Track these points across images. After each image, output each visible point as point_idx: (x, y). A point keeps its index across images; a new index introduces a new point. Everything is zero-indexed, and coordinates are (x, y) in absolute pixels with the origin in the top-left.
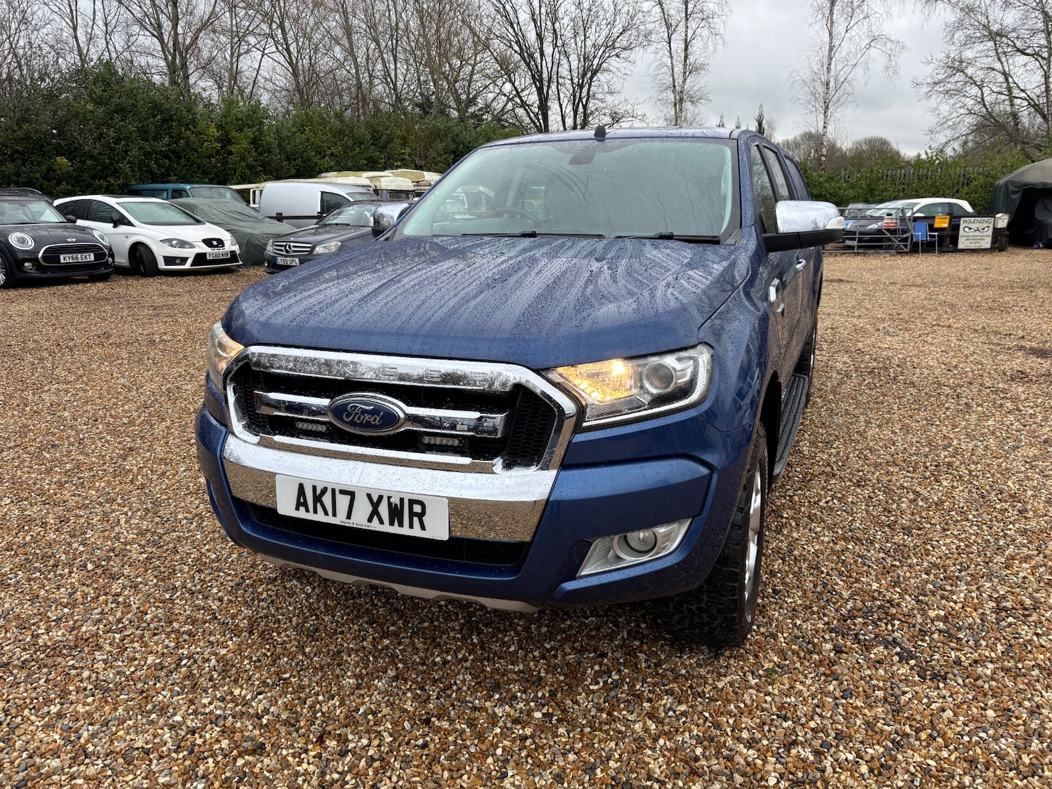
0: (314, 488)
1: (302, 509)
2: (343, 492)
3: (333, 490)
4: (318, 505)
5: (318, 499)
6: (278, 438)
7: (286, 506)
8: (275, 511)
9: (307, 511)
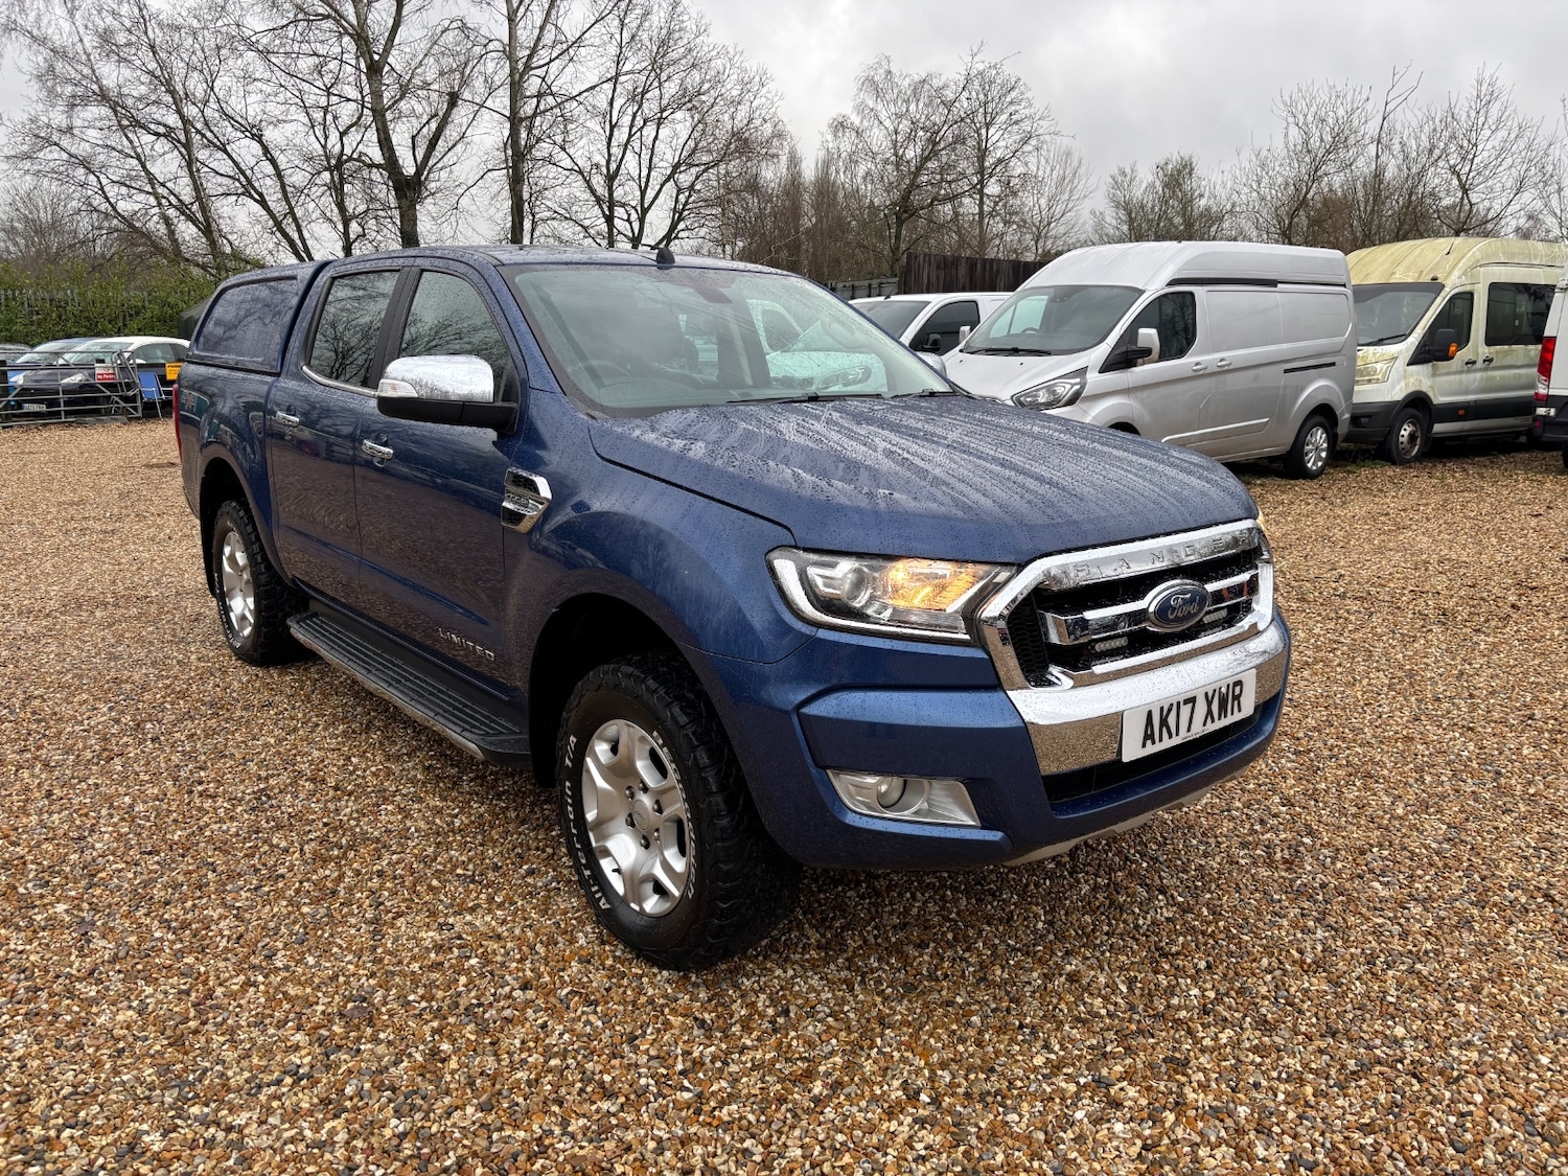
0: (1162, 708)
1: (1149, 742)
2: (1186, 702)
3: (1179, 703)
4: (1164, 729)
5: (1164, 722)
6: (1099, 669)
7: (1133, 749)
8: (1119, 761)
9: (1154, 743)
